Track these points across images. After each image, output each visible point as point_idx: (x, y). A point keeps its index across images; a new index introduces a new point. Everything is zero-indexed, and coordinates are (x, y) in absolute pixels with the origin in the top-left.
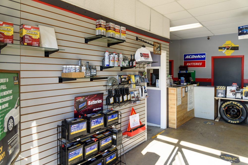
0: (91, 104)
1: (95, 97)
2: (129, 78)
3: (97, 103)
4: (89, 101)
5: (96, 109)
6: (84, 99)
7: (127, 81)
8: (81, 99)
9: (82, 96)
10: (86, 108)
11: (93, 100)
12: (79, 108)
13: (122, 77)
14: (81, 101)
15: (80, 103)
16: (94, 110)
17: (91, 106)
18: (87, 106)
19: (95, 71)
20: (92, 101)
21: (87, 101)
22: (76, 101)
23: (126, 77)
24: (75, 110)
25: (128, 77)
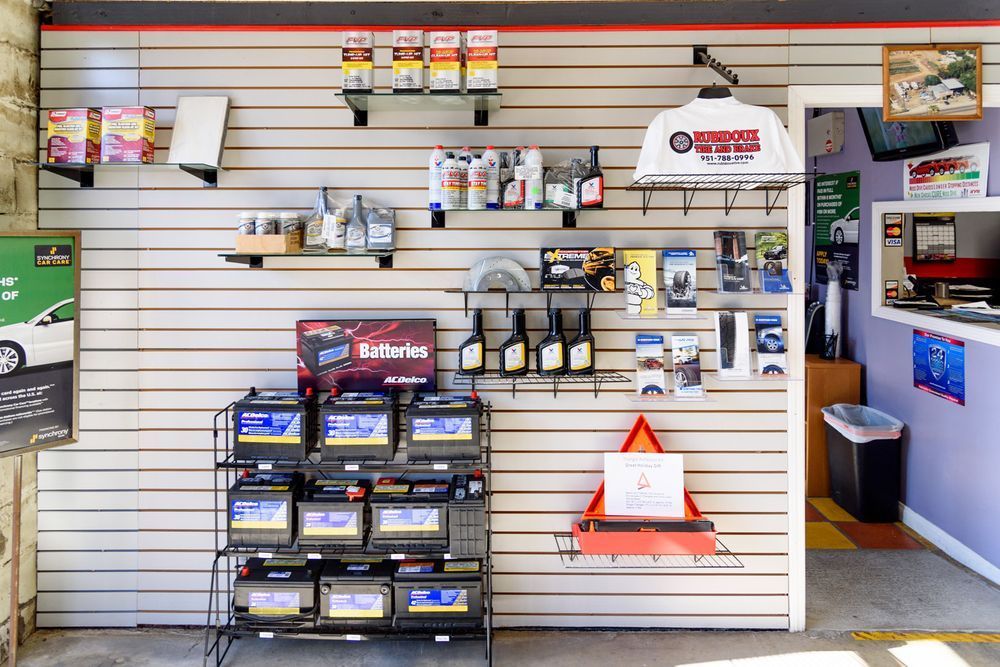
0: (373, 357)
1: (389, 329)
2: (607, 264)
3: (405, 355)
4: (361, 341)
5: (399, 381)
6: (337, 332)
7: (589, 276)
8: (328, 333)
9: (330, 322)
10: (349, 366)
11: (384, 343)
12: (317, 361)
13: (550, 257)
14: (327, 337)
15: (319, 344)
16: (390, 380)
17: (375, 364)
18: (353, 359)
19: (388, 230)
20: (377, 345)
21: (352, 343)
22: (306, 337)
23: (585, 256)
24: (302, 364)
25: (595, 257)
